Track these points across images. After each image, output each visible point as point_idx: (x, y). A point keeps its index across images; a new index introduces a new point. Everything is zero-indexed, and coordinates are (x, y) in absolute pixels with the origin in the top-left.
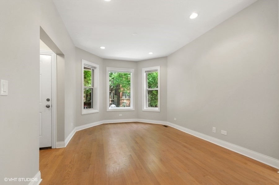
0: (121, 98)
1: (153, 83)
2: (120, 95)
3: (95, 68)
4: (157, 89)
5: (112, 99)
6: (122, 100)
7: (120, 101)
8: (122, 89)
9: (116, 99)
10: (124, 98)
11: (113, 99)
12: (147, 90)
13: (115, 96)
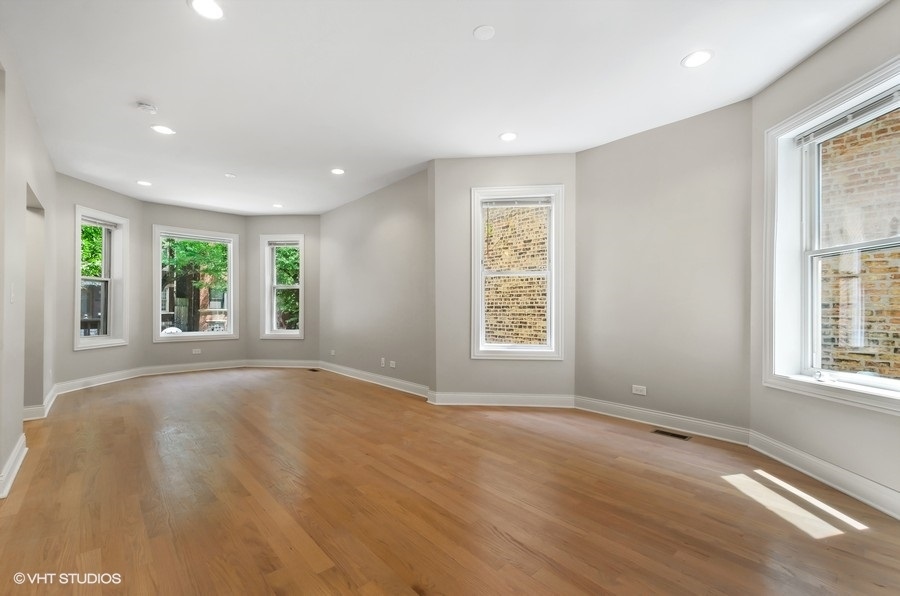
0: (205, 306)
1: (288, 270)
2: (201, 298)
3: (116, 226)
4: (296, 286)
5: (167, 312)
6: (206, 314)
7: (201, 320)
8: (208, 279)
9: (182, 310)
10: (215, 306)
11: (172, 308)
12: (272, 288)
13: (177, 300)
